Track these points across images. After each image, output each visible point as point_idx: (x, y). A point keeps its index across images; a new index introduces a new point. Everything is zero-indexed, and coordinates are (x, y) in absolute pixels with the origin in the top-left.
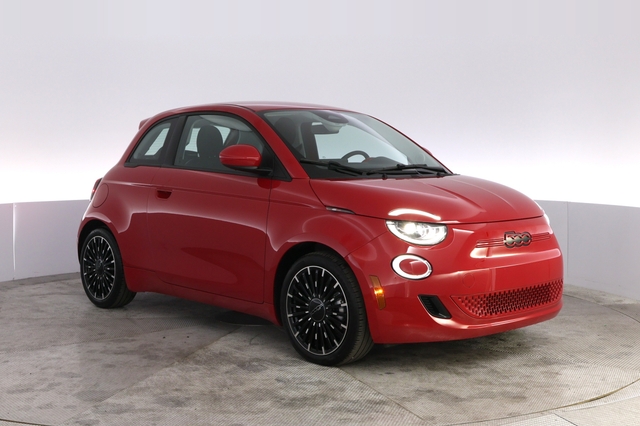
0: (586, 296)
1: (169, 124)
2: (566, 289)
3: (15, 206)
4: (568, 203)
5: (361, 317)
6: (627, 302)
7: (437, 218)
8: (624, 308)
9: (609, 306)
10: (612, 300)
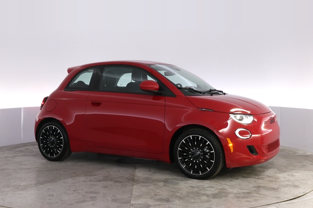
0: (289, 151)
1: (92, 71)
2: (280, 148)
3: (22, 109)
4: (281, 108)
5: (221, 157)
6: (308, 154)
7: (249, 112)
8: (307, 156)
9: (300, 156)
10: (301, 153)
